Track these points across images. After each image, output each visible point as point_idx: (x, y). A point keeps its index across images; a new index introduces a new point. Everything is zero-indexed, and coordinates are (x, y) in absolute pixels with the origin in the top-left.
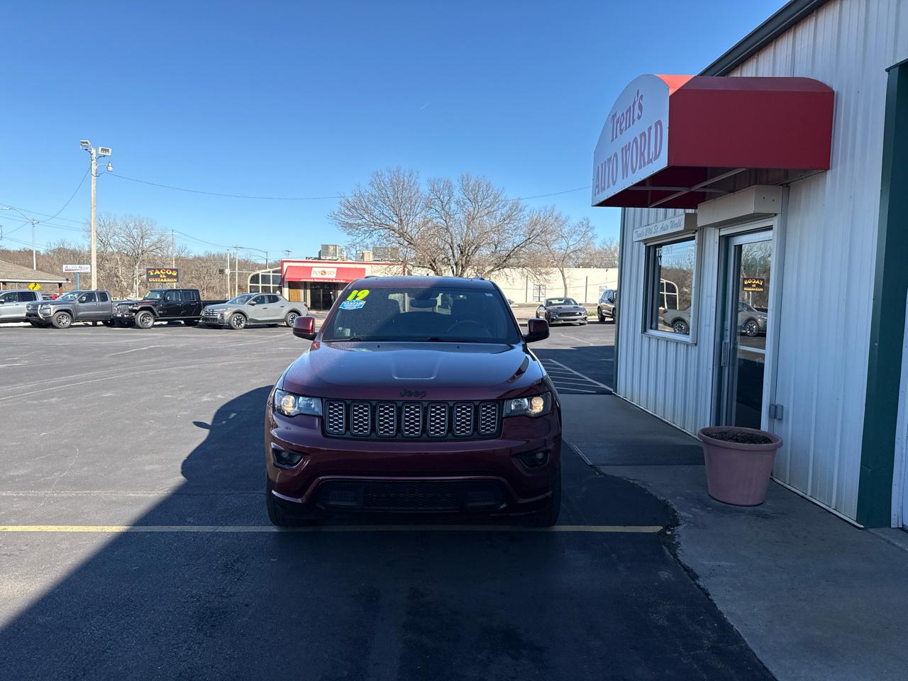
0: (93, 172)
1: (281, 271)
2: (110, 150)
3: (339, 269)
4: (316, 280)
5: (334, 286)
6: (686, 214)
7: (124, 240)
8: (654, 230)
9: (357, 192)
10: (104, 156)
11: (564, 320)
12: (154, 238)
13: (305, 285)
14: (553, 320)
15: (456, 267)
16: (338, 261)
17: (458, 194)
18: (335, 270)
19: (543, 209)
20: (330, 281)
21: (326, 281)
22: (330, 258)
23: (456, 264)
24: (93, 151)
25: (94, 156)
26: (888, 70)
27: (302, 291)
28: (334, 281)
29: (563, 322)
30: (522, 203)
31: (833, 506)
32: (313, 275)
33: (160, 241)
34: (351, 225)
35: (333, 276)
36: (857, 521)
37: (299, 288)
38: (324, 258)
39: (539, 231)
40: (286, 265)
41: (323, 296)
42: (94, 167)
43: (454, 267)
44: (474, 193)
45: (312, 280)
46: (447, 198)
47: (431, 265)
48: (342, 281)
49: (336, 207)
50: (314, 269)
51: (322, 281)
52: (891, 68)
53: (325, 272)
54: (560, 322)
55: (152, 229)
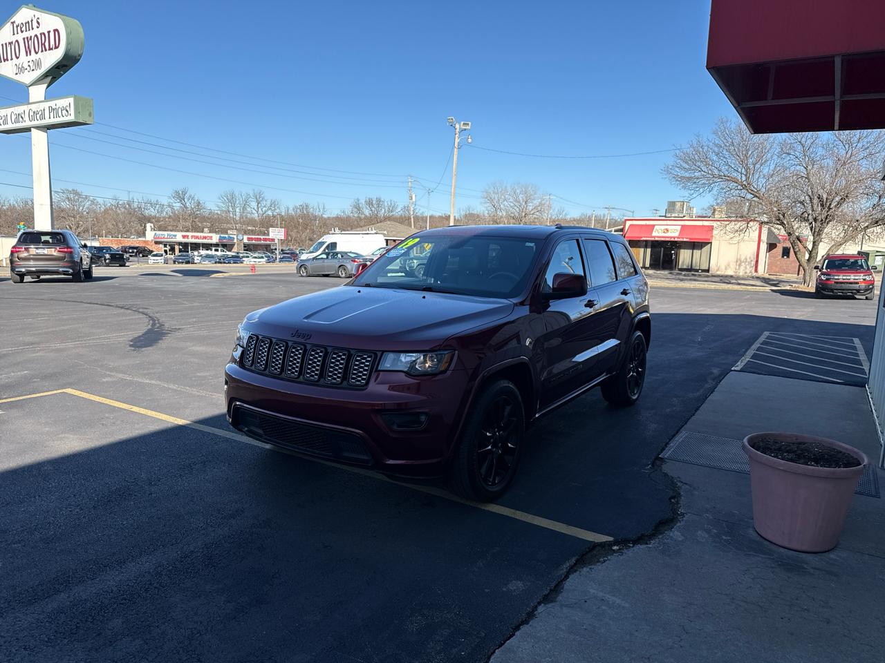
0: (456, 145)
1: (622, 230)
2: (470, 123)
3: (683, 226)
4: (656, 239)
5: (675, 245)
7: (512, 205)
9: (695, 142)
10: (465, 130)
12: (537, 202)
13: (646, 244)
16: (684, 218)
18: (679, 228)
20: (672, 239)
21: (667, 239)
22: (676, 215)
24: (457, 126)
25: (458, 130)
27: (642, 250)
28: (676, 239)
32: (654, 234)
33: (541, 204)
34: (689, 179)
35: (676, 234)
37: (640, 247)
38: (669, 216)
40: (628, 223)
41: (663, 256)
42: (457, 141)
45: (653, 239)
48: (685, 240)
49: (670, 161)
50: (656, 227)
51: (663, 239)
53: (668, 231)
55: (535, 194)
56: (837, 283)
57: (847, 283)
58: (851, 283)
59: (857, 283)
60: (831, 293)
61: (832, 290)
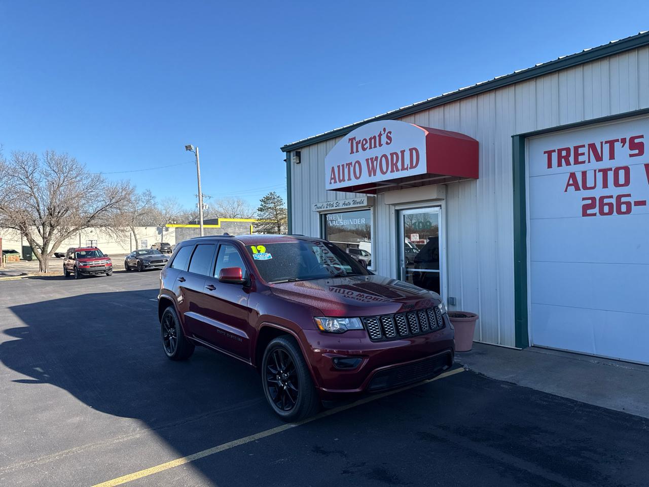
6: (368, 197)
8: (335, 205)
11: (155, 266)
14: (146, 266)
15: (43, 227)
17: (43, 166)
19: (120, 182)
23: (43, 225)
26: (512, 137)
29: (154, 267)
30: (103, 177)
31: (499, 343)
36: (516, 347)
39: (117, 199)
43: (41, 228)
44: (59, 166)
46: (31, 168)
47: (20, 226)
52: (516, 136)
54: (152, 268)
56: (91, 267)
57: (98, 266)
58: (100, 266)
59: (104, 266)
60: (88, 274)
61: (89, 272)
